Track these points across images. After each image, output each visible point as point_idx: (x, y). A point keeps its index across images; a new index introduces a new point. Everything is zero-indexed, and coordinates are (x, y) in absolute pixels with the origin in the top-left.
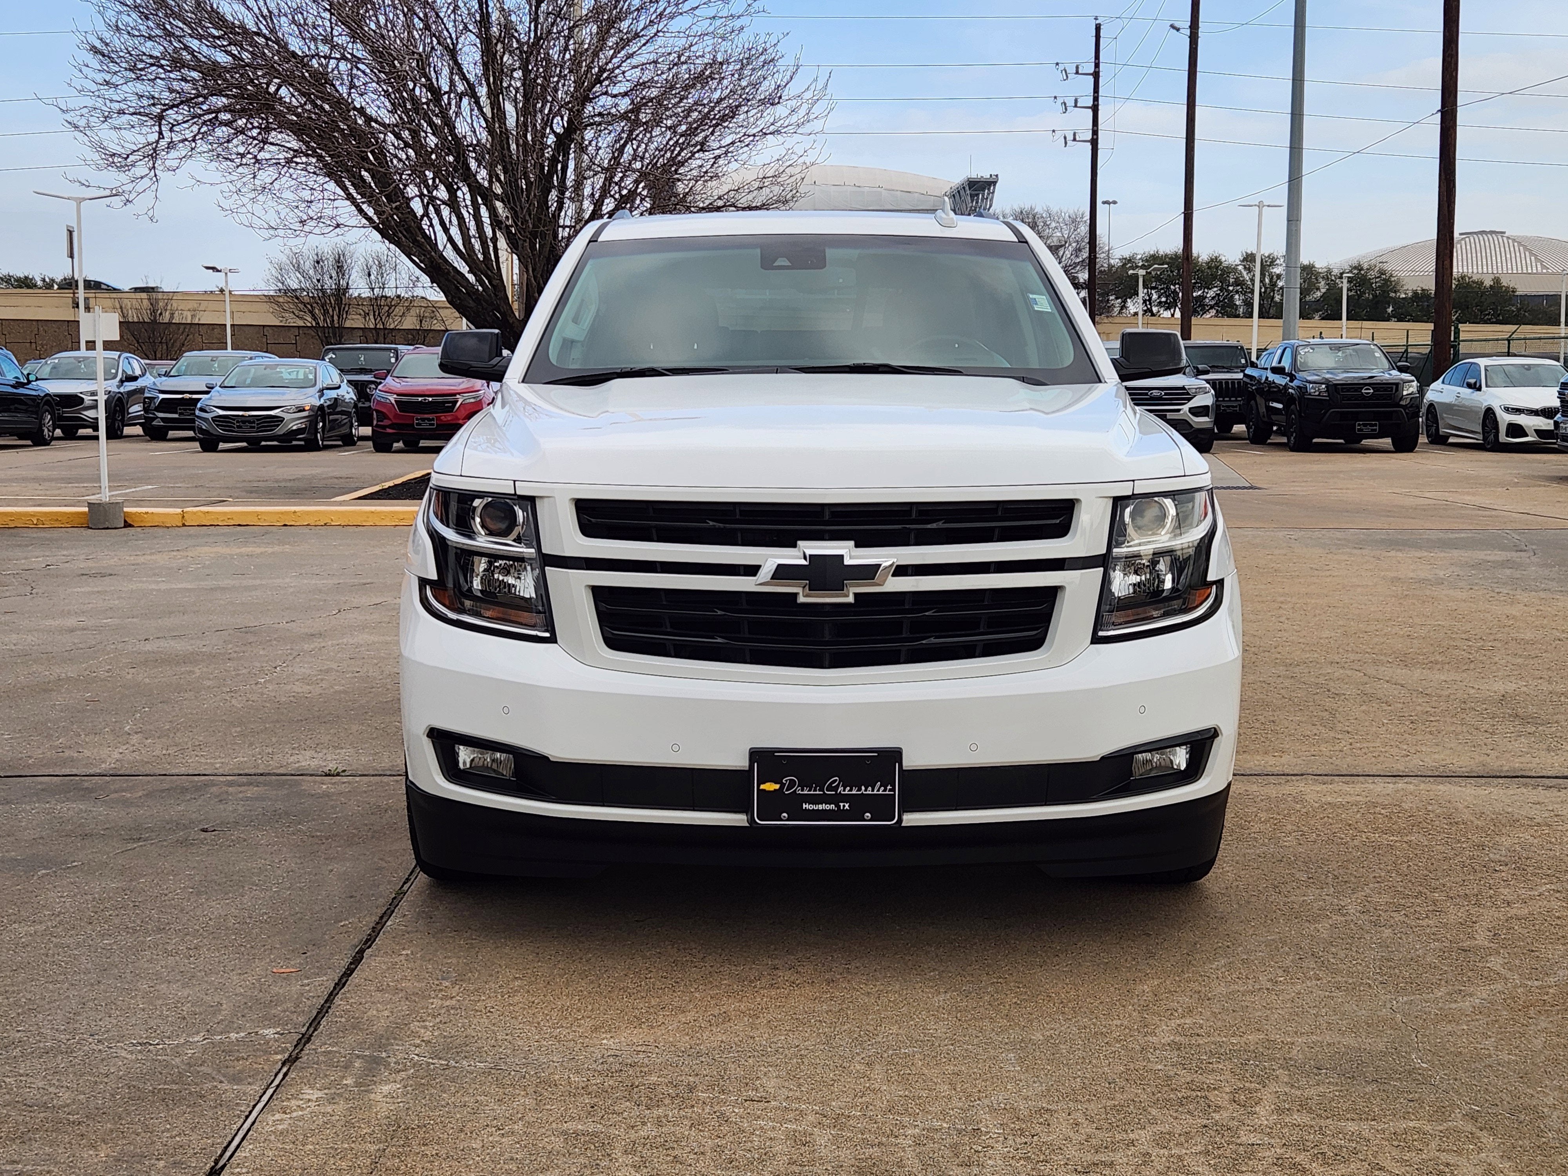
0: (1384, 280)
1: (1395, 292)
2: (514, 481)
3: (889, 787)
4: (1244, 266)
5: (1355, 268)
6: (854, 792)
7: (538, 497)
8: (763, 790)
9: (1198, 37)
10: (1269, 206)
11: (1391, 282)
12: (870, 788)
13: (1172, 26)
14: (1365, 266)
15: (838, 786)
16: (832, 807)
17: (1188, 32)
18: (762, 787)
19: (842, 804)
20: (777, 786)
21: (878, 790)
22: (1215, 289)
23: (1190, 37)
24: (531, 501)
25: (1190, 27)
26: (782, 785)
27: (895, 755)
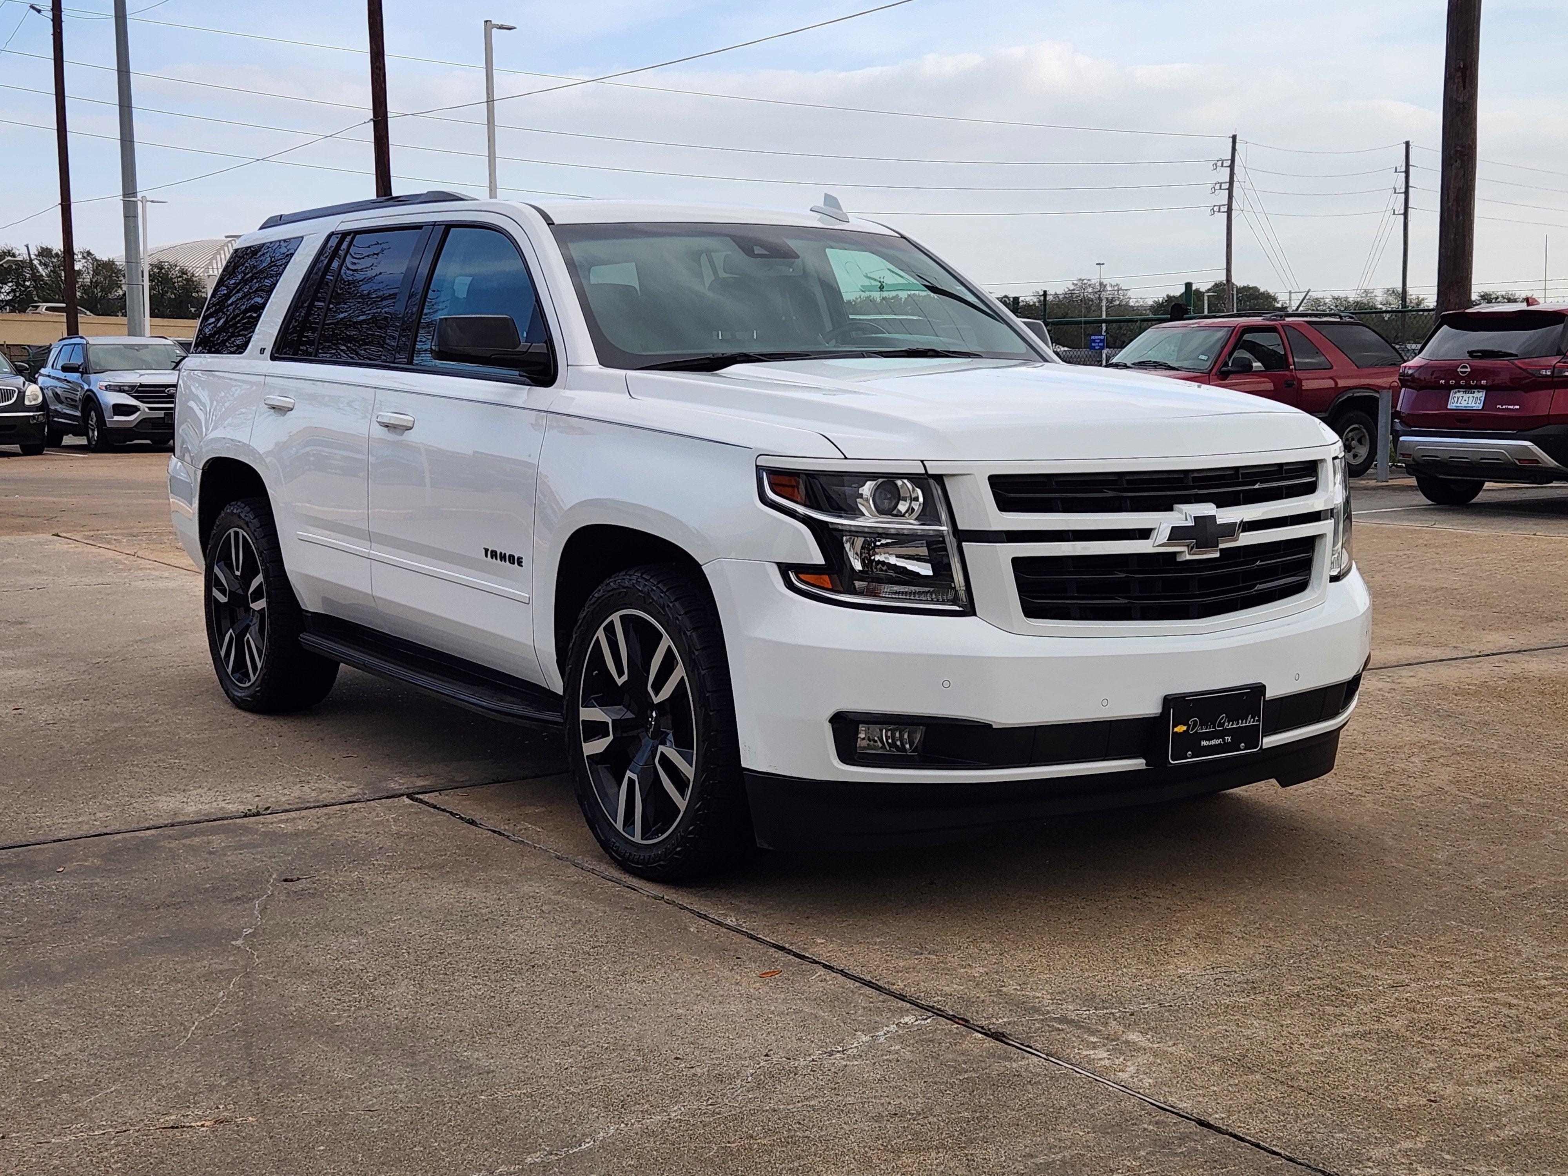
0: (186, 279)
1: (197, 292)
2: (922, 461)
3: (1257, 718)
4: (40, 261)
5: (156, 266)
6: (1235, 726)
7: (945, 475)
8: (1176, 732)
9: (61, 21)
10: (152, 201)
11: (193, 282)
12: (1244, 721)
13: (32, 7)
14: (166, 265)
15: (1224, 723)
16: (1220, 741)
17: (50, 15)
18: (1176, 730)
19: (1226, 738)
20: (1185, 728)
21: (1250, 722)
22: (10, 284)
23: (53, 20)
24: (939, 479)
25: (52, 10)
26: (1189, 726)
27: (1260, 689)
